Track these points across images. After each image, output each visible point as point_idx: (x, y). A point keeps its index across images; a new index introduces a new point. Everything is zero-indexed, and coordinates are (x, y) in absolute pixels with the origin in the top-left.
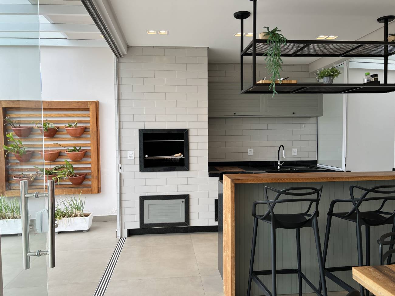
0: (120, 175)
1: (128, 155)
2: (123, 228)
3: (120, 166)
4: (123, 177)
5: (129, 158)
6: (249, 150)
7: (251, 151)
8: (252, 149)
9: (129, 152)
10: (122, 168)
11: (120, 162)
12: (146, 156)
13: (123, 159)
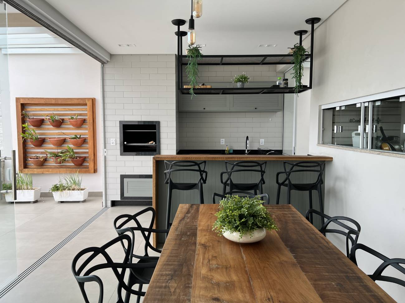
0: (105, 157)
1: (111, 142)
4: (107, 159)
5: (112, 144)
6: (221, 140)
8: (224, 140)
9: (111, 139)
11: (105, 148)
12: (125, 143)
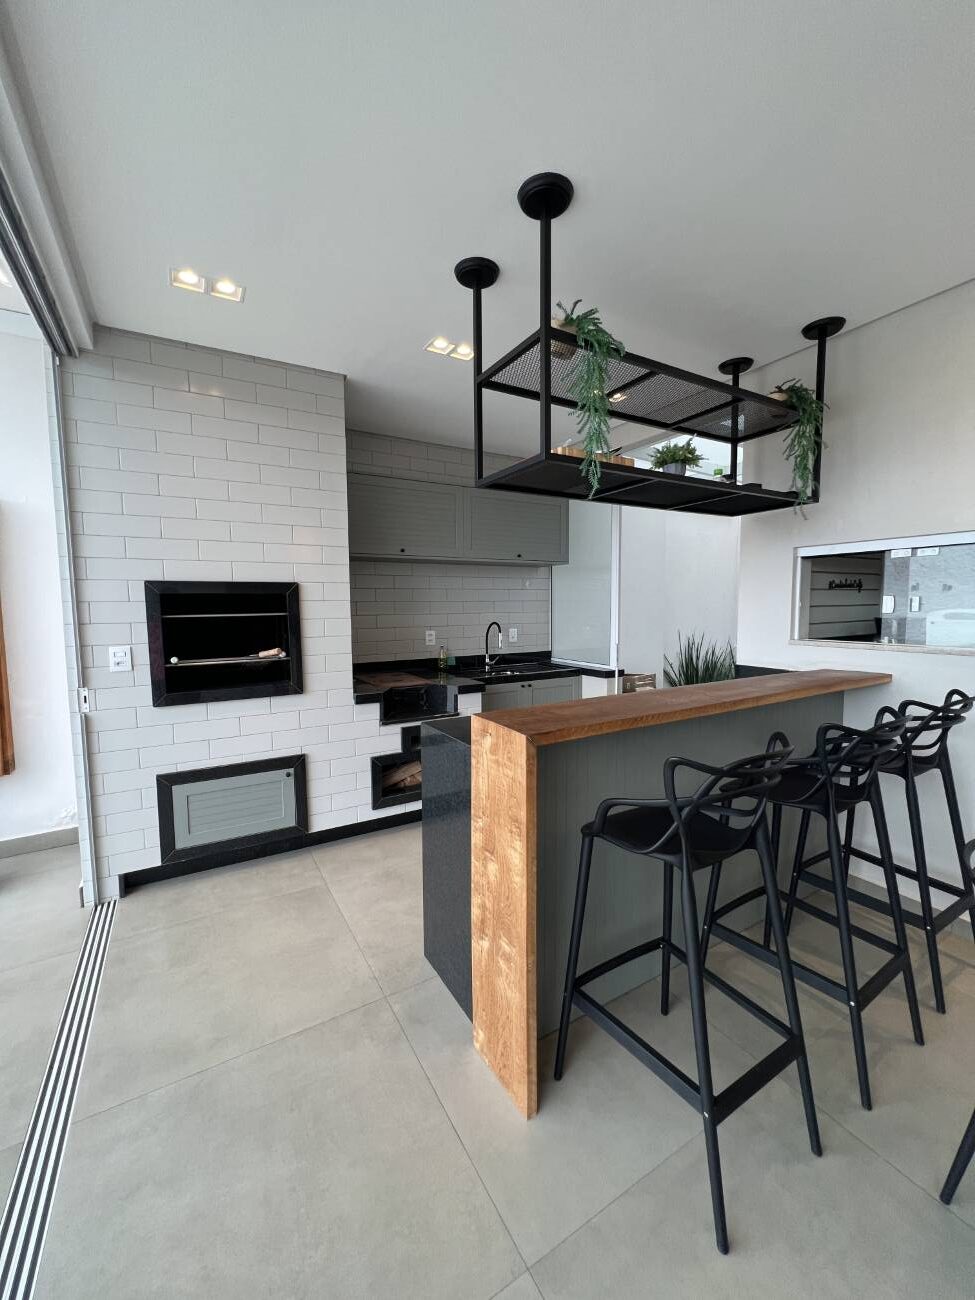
0: (87, 721)
1: (112, 661)
2: (105, 872)
3: (84, 692)
4: (96, 726)
5: (113, 668)
6: (427, 633)
7: (431, 637)
8: (433, 632)
9: (112, 650)
10: (90, 699)
11: (84, 681)
12: (174, 660)
13: (93, 673)
